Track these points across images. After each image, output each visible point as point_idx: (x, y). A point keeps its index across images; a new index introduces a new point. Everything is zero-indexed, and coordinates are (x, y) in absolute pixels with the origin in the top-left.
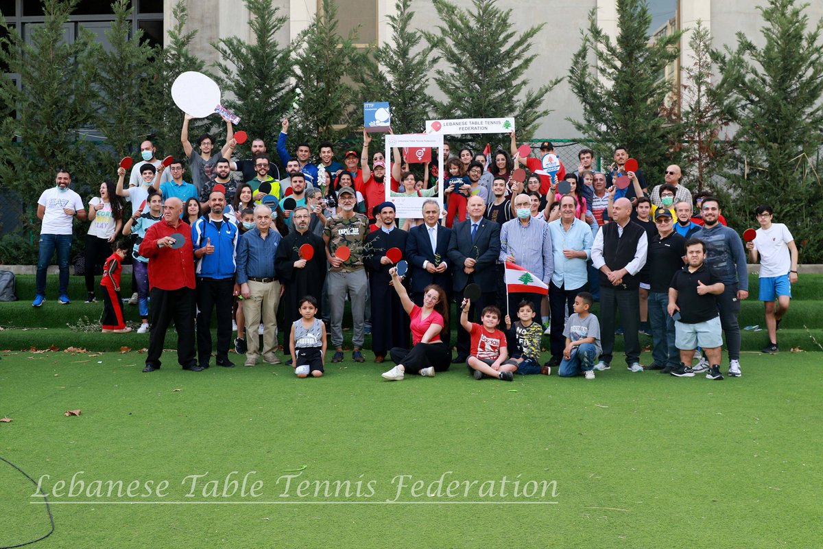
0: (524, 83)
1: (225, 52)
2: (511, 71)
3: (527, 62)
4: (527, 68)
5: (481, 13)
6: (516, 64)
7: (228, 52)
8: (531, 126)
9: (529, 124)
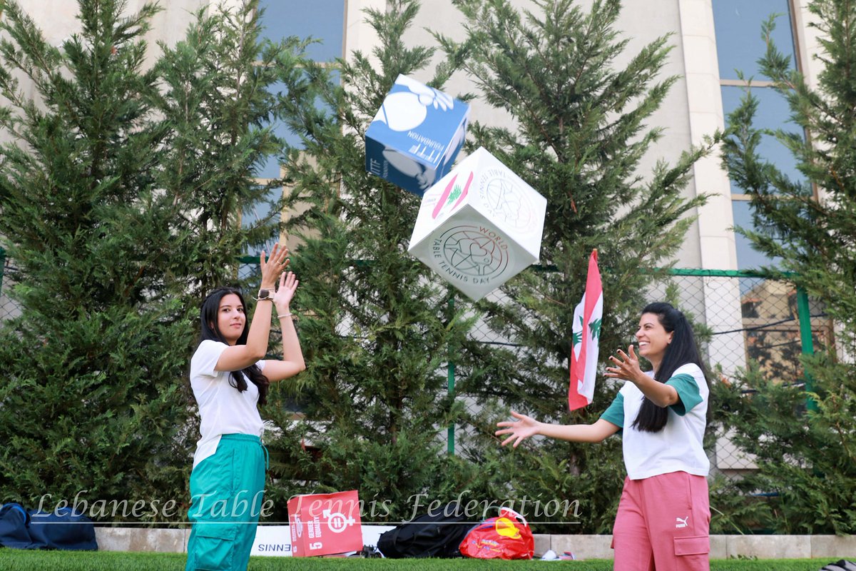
0: (653, 136)
1: (11, 49)
2: (623, 118)
3: (658, 94)
4: (657, 106)
5: (553, 17)
6: (631, 105)
7: (17, 48)
8: (674, 223)
9: (669, 221)
